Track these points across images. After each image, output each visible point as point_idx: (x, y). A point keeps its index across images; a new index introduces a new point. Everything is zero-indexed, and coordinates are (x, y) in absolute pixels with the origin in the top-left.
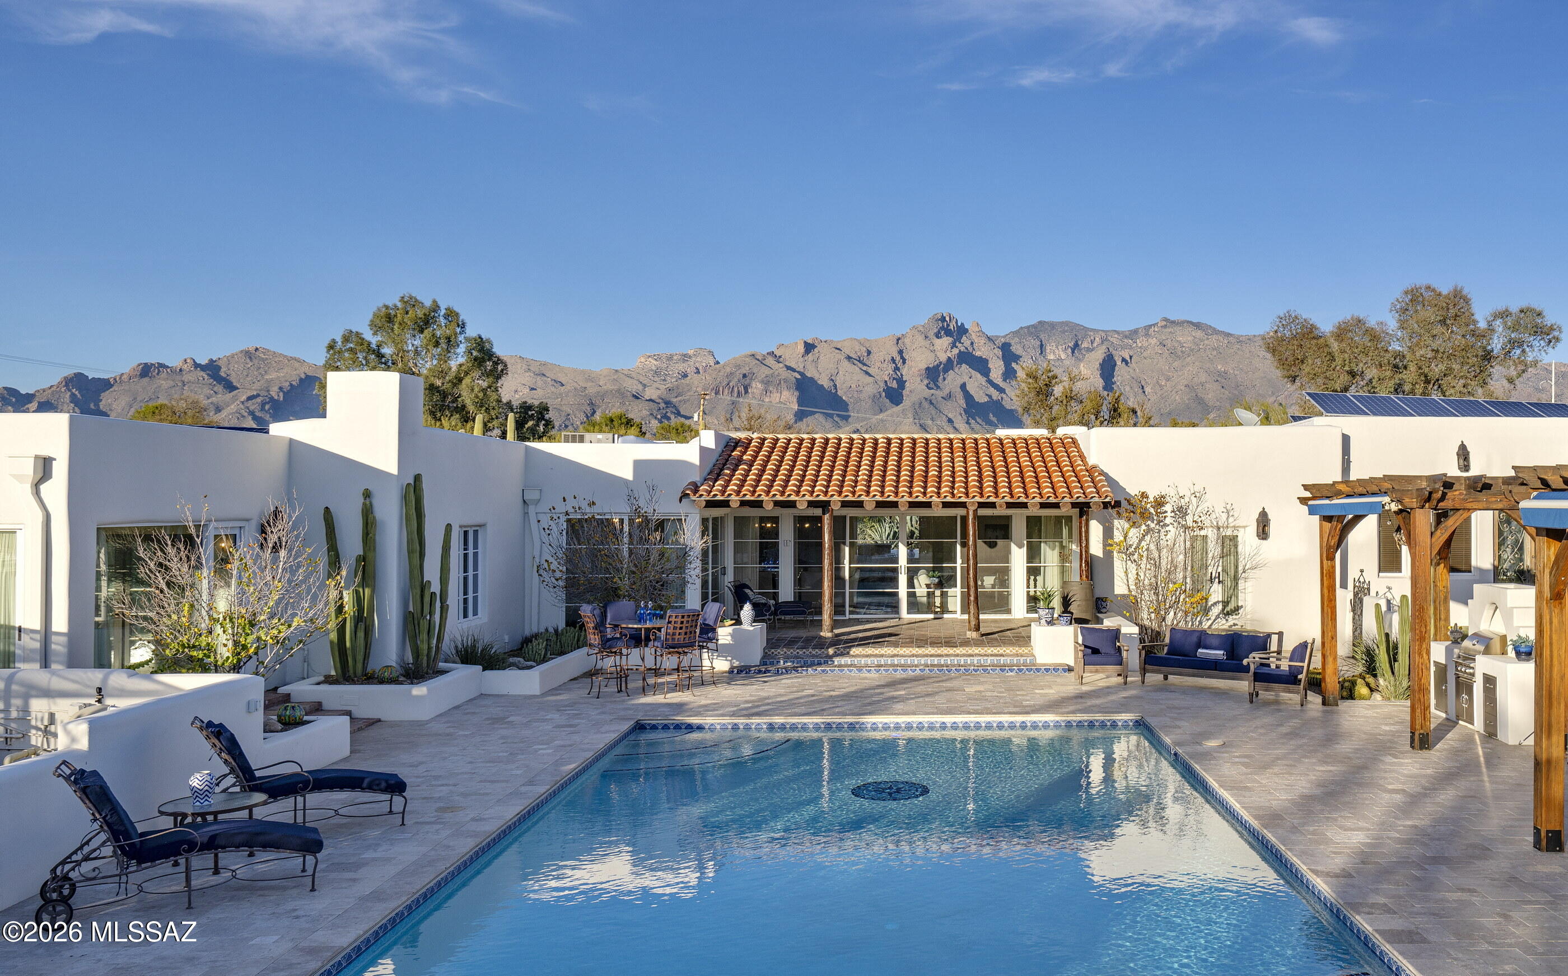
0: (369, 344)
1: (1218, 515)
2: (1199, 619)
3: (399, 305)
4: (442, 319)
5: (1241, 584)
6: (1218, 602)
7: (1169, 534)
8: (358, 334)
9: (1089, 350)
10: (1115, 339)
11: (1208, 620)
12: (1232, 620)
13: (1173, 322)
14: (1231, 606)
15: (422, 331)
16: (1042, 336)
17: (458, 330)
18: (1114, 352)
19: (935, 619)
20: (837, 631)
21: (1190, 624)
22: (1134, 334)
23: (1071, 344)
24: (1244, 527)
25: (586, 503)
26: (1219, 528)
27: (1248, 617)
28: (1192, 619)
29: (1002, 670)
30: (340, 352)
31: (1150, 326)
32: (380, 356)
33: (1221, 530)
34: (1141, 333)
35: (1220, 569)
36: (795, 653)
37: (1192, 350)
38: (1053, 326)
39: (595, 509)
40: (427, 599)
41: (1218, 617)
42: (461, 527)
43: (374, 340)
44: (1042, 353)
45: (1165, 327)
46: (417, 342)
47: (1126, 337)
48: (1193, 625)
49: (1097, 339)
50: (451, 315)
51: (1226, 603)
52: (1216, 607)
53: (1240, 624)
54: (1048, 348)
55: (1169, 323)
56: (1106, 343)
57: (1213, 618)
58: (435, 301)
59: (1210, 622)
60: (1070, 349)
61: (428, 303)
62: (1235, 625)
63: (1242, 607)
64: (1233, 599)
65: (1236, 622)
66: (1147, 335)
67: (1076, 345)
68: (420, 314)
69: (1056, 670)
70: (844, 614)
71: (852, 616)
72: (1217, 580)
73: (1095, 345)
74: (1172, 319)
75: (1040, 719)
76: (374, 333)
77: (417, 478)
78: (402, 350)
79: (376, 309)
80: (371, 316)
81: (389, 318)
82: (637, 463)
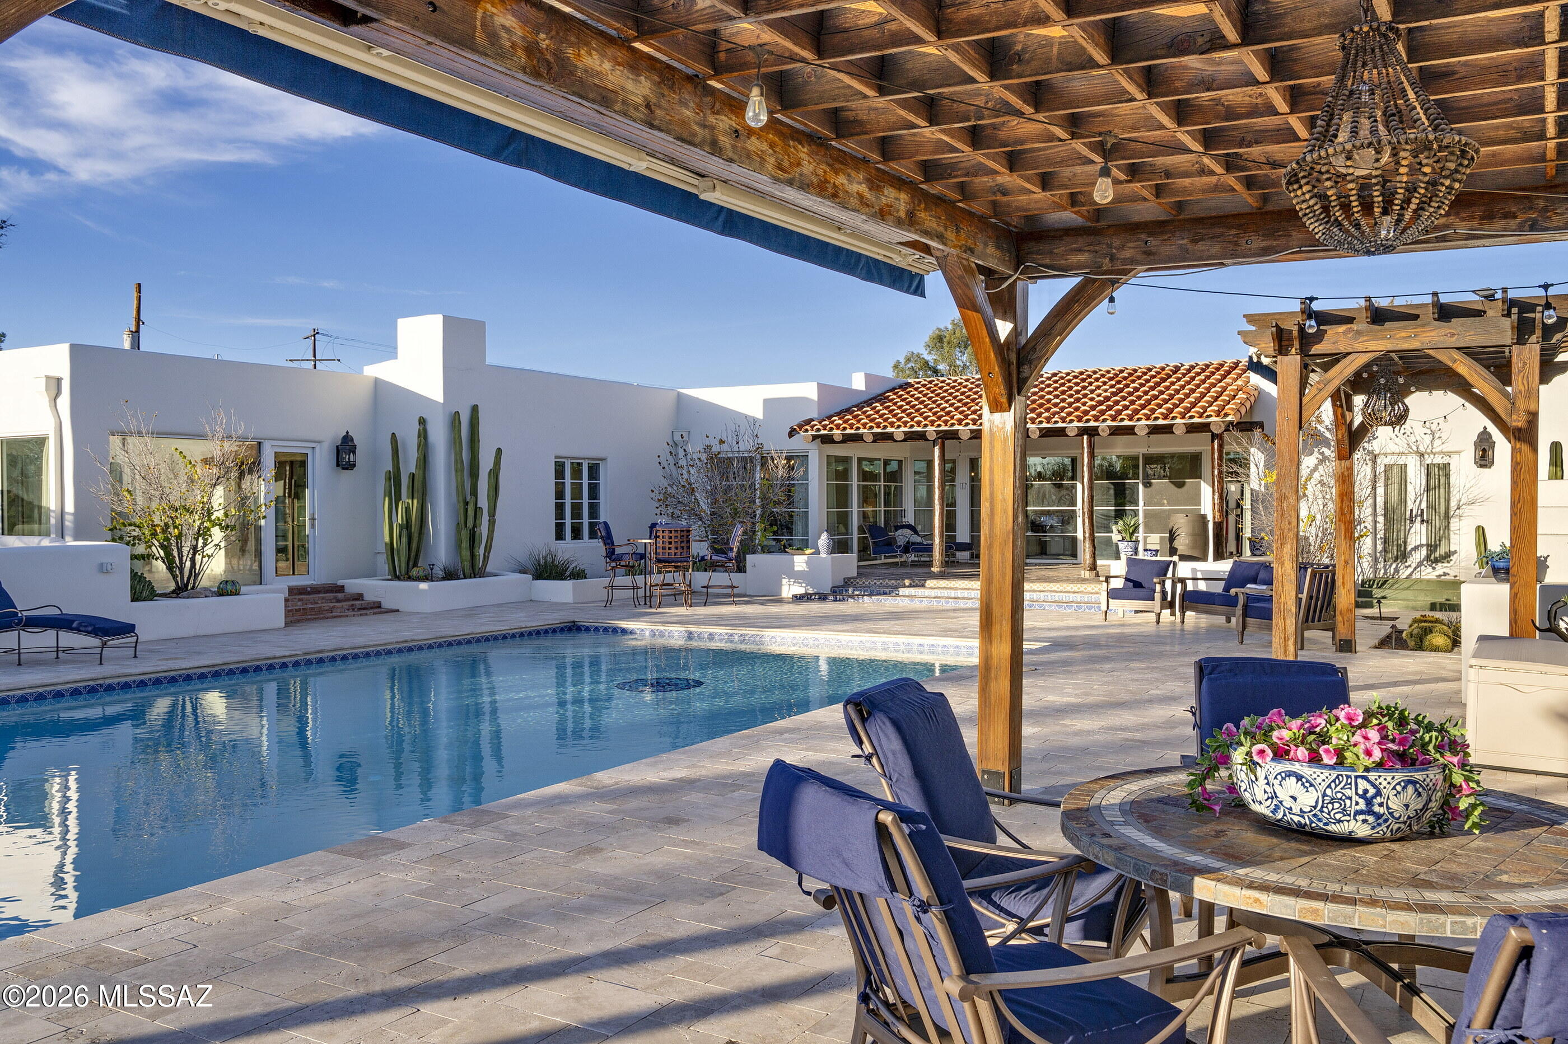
1: (1419, 438)
2: (1394, 566)
5: (1454, 524)
6: (1421, 546)
11: (1407, 567)
12: (1440, 568)
14: (1441, 551)
21: (1382, 571)
24: (1458, 452)
25: (717, 441)
26: (1422, 455)
27: (1463, 564)
28: (1385, 566)
33: (1426, 456)
35: (1424, 505)
39: (722, 448)
40: (472, 513)
41: (1420, 564)
48: (1385, 573)
51: (1432, 547)
52: (1418, 552)
53: (1452, 573)
57: (1414, 565)
59: (1410, 570)
62: (1445, 574)
63: (1455, 552)
64: (1443, 543)
65: (1447, 571)
72: (1419, 519)
76: (930, 353)
77: (475, 409)
78: (952, 365)
79: (931, 333)
80: (927, 339)
81: (940, 339)
82: (767, 402)
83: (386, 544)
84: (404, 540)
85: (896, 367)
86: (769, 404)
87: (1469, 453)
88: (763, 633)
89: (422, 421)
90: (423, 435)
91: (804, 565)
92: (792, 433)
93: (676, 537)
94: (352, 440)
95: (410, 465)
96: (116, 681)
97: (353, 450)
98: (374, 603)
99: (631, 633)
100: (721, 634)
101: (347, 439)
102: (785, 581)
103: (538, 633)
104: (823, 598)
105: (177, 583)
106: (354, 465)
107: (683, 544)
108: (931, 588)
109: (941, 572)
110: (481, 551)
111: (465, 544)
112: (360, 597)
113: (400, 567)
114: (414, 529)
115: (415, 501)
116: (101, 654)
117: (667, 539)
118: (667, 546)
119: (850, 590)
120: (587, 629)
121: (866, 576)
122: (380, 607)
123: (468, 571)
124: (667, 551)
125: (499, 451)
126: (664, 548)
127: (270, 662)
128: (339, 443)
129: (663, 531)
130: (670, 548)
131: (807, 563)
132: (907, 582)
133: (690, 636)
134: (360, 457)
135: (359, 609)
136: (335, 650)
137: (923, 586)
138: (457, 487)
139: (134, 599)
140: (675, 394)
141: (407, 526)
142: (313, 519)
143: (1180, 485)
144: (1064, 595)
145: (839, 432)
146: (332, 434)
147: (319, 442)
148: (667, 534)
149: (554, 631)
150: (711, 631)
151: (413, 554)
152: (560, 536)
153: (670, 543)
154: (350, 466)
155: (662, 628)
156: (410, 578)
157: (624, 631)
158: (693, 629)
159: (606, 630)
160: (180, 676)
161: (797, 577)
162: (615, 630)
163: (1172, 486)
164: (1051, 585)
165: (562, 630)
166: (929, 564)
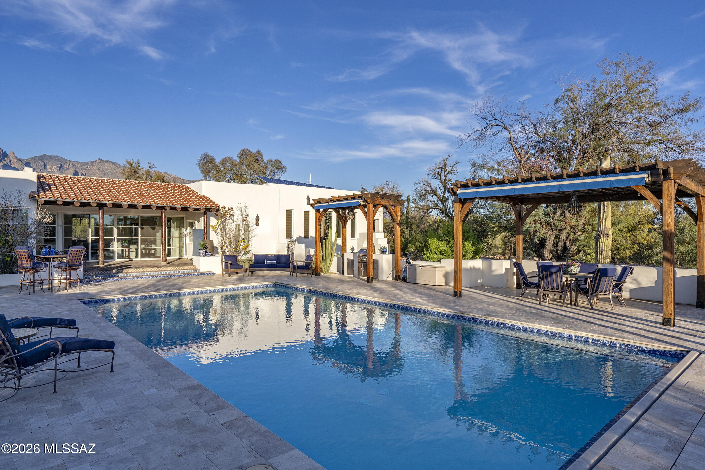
5: (250, 242)
6: (243, 249)
7: (229, 223)
9: (67, 169)
10: (78, 166)
13: (103, 161)
14: (247, 250)
16: (45, 161)
18: (78, 171)
19: (130, 261)
20: (105, 264)
22: (87, 163)
23: (59, 166)
24: (252, 221)
26: (243, 222)
31: (94, 162)
33: (245, 222)
34: (90, 164)
35: (244, 237)
36: (97, 273)
37: (111, 173)
38: (50, 157)
41: (243, 255)
44: (45, 168)
45: (100, 162)
47: (83, 165)
49: (71, 165)
51: (245, 249)
52: (243, 251)
54: (48, 166)
55: (101, 161)
56: (74, 166)
57: (242, 255)
59: (241, 256)
60: (58, 168)
62: (248, 257)
64: (248, 247)
65: (248, 256)
66: (92, 165)
67: (61, 166)
69: (207, 274)
70: (89, 260)
72: (243, 241)
73: (70, 167)
74: (103, 159)
75: (243, 286)
87: (254, 222)
132: (114, 271)
137: (123, 272)
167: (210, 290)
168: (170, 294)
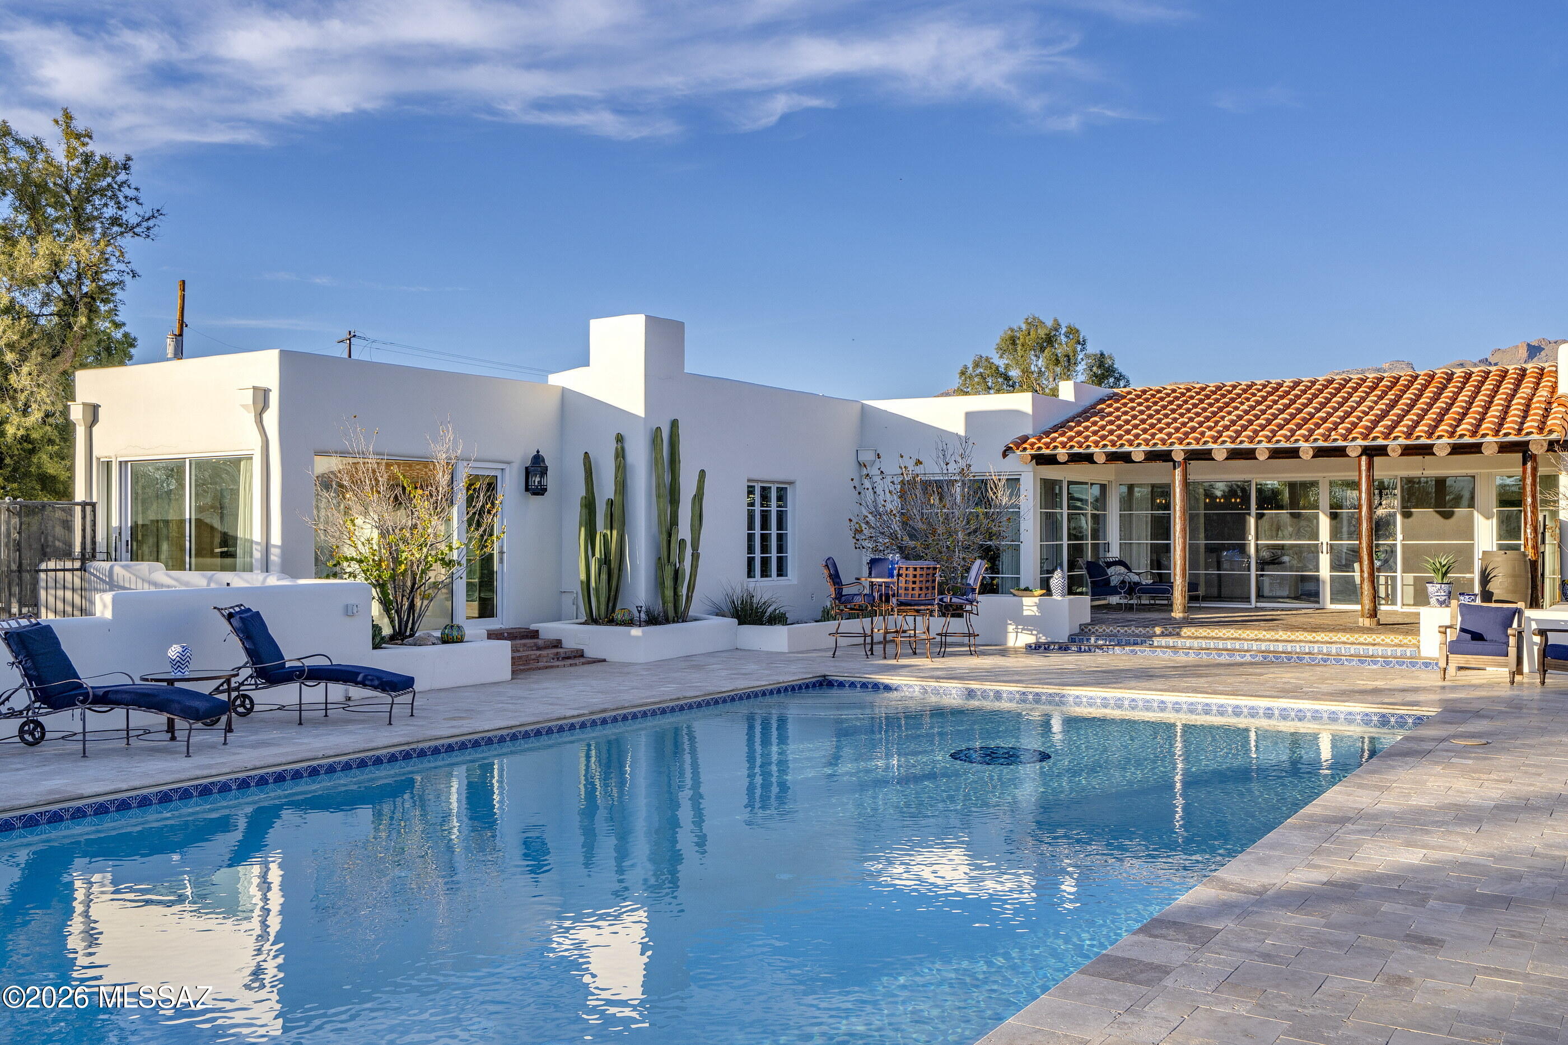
0: (997, 368)
3: (1024, 327)
4: (1063, 337)
8: (987, 359)
15: (1042, 350)
17: (1079, 347)
25: (913, 461)
29: (1362, 662)
30: (971, 377)
32: (1007, 378)
36: (1117, 631)
39: (919, 470)
40: (674, 546)
42: (749, 480)
43: (1001, 363)
46: (1040, 363)
50: (1072, 332)
58: (1056, 320)
61: (1050, 323)
68: (1042, 332)
71: (1259, 605)
76: (1001, 357)
77: (674, 424)
78: (1026, 371)
79: (1002, 333)
80: (998, 341)
81: (1013, 341)
82: (969, 416)
83: (582, 582)
84: (604, 577)
85: (963, 373)
86: (970, 417)
88: (1064, 692)
89: (620, 439)
90: (621, 455)
91: (1035, 609)
92: (1007, 452)
93: (921, 575)
94: (543, 461)
95: (606, 490)
96: (426, 745)
97: (544, 472)
98: (577, 650)
99: (896, 689)
100: (1011, 693)
101: (538, 459)
102: (1011, 628)
103: (793, 688)
104: (1064, 648)
105: (394, 627)
106: (546, 490)
107: (928, 584)
108: (1189, 637)
109: (1184, 618)
110: (684, 591)
111: (669, 583)
112: (557, 644)
113: (598, 608)
114: (614, 565)
115: (615, 533)
116: (390, 712)
117: (911, 578)
118: (911, 585)
119: (1093, 639)
120: (841, 685)
121: (1102, 622)
122: (582, 656)
123: (671, 613)
124: (910, 592)
125: (702, 474)
126: (906, 589)
127: (560, 723)
128: (528, 464)
129: (907, 569)
130: (913, 589)
131: (1038, 606)
132: (1158, 630)
133: (971, 694)
134: (551, 481)
135: (564, 658)
136: (617, 709)
137: (1178, 635)
138: (659, 516)
139: (374, 648)
140: (860, 406)
141: (606, 561)
142: (502, 553)
143: (1447, 515)
144: (1361, 647)
145: (1064, 451)
146: (520, 456)
147: (508, 463)
148: (911, 572)
149: (807, 686)
150: (998, 688)
151: (613, 593)
152: (750, 573)
153: (914, 583)
154: (540, 491)
155: (936, 684)
156: (611, 622)
157: (888, 688)
158: (974, 685)
159: (864, 685)
160: (483, 739)
161: (1025, 623)
162: (876, 686)
163: (1437, 516)
164: (1340, 635)
165: (814, 685)
166: (1169, 607)
167: (1162, 702)
168: (1037, 694)
